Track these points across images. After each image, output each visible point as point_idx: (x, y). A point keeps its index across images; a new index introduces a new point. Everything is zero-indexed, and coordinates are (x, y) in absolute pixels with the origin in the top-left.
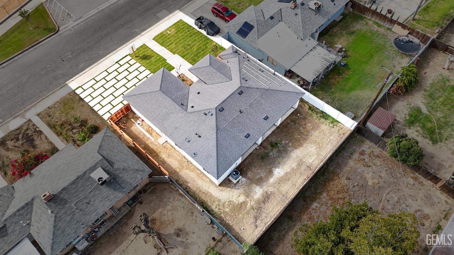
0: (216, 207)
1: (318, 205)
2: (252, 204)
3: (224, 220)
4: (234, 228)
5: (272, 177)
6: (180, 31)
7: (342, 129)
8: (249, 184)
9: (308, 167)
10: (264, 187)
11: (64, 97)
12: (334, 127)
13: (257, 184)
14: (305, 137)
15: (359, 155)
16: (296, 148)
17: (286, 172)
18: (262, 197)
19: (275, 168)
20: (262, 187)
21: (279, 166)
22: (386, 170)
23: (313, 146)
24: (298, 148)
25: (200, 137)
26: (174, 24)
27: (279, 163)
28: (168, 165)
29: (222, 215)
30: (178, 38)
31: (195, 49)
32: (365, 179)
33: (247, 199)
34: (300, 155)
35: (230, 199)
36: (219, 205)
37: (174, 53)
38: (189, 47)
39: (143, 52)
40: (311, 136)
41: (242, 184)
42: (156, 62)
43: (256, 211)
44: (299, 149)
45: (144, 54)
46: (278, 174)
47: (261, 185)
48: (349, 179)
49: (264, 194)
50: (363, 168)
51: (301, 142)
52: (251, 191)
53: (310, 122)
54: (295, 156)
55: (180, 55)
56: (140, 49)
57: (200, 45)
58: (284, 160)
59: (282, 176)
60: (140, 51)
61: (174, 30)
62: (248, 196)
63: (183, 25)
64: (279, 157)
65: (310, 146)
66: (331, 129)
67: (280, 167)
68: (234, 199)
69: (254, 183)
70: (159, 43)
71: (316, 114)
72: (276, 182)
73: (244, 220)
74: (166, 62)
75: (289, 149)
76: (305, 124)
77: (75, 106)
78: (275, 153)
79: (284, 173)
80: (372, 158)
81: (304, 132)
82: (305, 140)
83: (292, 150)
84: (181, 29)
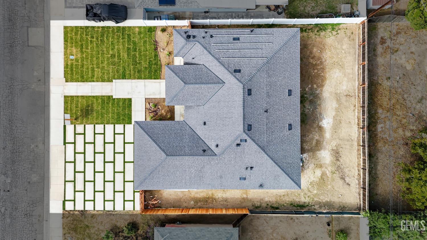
0: (305, 198)
1: (382, 125)
2: (330, 169)
3: (320, 202)
4: (334, 201)
5: (325, 132)
6: (82, 45)
7: (347, 29)
8: (313, 156)
9: (347, 96)
10: (327, 147)
11: (63, 224)
12: (338, 32)
13: (319, 150)
14: (322, 67)
15: (381, 46)
16: (322, 86)
17: (332, 117)
18: (333, 157)
19: (322, 121)
20: (325, 149)
21: (323, 117)
22: (413, 42)
23: (335, 70)
24: (324, 84)
25: (252, 168)
26: (66, 41)
27: (321, 114)
28: (232, 198)
29: (315, 199)
30: (92, 57)
31: (126, 56)
32: (402, 66)
33: (323, 169)
34: (332, 90)
35: (310, 181)
36: (305, 194)
37: (110, 80)
38: (116, 59)
39: (76, 107)
40: (326, 60)
41: (308, 160)
42: (103, 108)
43: (337, 172)
44: (326, 84)
45: (79, 109)
46: (328, 124)
47: (323, 146)
48: (389, 78)
49: (332, 153)
50: (393, 57)
51: (322, 76)
52: (320, 160)
53: (314, 46)
54: (328, 95)
55: (119, 78)
56: (68, 107)
57: (124, 46)
58: (322, 107)
59: (333, 124)
60: (71, 108)
61: (74, 50)
62: (321, 166)
63: (76, 34)
64: (316, 108)
65: (333, 74)
66: (337, 37)
67: (325, 116)
68: (312, 179)
69: (316, 151)
70: (79, 82)
71: (312, 31)
72: (332, 134)
73: (335, 188)
74: (115, 99)
75: (317, 92)
76: (311, 53)
77: (86, 223)
78: (309, 107)
79: (332, 120)
80: (394, 39)
81: (316, 62)
82: (323, 69)
83: (321, 90)
84: (80, 41)
